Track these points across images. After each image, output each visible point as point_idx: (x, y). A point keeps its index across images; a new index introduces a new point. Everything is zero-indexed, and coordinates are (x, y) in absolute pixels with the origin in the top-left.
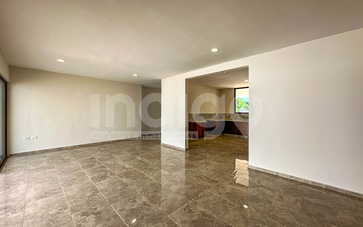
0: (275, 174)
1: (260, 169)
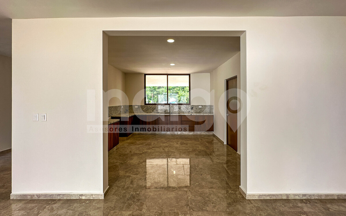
0: (285, 198)
1: (265, 197)
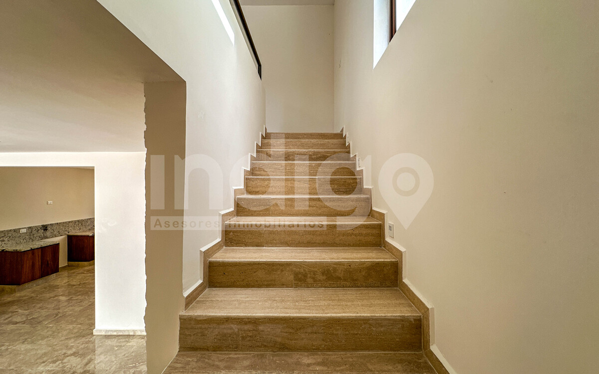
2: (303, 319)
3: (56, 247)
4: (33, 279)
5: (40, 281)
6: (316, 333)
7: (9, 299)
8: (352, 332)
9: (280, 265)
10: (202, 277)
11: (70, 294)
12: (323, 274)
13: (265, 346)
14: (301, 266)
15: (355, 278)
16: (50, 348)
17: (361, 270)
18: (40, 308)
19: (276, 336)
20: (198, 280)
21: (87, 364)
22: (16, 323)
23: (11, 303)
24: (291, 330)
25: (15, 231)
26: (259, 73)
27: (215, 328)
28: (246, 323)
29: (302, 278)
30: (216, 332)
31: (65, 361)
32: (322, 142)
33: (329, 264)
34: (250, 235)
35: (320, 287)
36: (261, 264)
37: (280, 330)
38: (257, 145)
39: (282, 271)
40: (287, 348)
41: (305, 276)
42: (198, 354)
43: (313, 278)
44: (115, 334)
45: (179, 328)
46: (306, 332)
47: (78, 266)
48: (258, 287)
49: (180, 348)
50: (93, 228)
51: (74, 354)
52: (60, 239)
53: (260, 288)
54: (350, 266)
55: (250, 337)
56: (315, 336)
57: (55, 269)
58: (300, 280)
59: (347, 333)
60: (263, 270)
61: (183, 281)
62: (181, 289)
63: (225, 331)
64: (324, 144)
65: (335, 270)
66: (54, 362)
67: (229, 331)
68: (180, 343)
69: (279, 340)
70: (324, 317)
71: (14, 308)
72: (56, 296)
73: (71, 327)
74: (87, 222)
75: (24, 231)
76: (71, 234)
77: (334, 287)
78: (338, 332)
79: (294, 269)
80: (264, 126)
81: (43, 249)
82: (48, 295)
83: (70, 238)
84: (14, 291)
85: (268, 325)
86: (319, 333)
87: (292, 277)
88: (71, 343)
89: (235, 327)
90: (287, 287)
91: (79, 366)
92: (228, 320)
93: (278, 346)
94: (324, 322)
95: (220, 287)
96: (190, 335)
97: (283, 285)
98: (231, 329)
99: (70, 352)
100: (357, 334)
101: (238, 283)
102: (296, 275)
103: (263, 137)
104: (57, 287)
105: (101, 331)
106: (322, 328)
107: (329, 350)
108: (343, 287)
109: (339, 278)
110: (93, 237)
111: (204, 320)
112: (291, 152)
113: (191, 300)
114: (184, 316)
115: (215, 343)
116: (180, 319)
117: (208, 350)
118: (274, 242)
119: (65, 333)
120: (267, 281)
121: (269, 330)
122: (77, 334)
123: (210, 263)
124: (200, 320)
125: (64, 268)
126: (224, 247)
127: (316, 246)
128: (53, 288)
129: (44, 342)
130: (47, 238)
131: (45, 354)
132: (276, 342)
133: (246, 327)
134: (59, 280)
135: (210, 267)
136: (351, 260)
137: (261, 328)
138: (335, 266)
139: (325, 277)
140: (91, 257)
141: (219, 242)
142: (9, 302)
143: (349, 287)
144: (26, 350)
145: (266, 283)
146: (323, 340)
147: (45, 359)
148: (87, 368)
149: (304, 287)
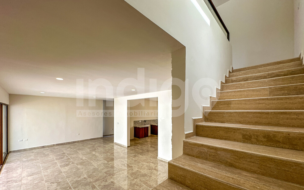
2: (244, 153)
3: (148, 128)
4: (142, 137)
5: (144, 139)
6: (253, 163)
7: (137, 142)
8: (283, 169)
9: (233, 129)
10: (193, 130)
11: (151, 144)
12: (264, 137)
13: (221, 162)
14: (247, 131)
15: (294, 143)
16: (146, 159)
17: (300, 138)
18: (144, 146)
19: (227, 158)
20: (191, 131)
21: (156, 167)
22: (139, 149)
23: (138, 143)
24: (237, 158)
25: (138, 121)
26: (228, 39)
27: (197, 148)
28: (211, 149)
29: (248, 138)
30: (197, 150)
31: (150, 163)
32: (277, 67)
33: (270, 132)
34: (217, 117)
35: (261, 145)
36: (222, 127)
37: (229, 156)
38: (226, 76)
39: (234, 132)
40: (234, 166)
41: (250, 137)
42: (190, 157)
43: (257, 139)
44: (164, 160)
45: (183, 145)
46: (246, 161)
47: (153, 136)
48: (220, 139)
49: (183, 153)
50: (157, 123)
51: (152, 162)
52: (149, 126)
53: (221, 139)
54: (289, 134)
55: (213, 155)
56: (252, 164)
57: (147, 136)
58: (247, 139)
59: (279, 168)
60: (223, 131)
61: (185, 127)
62: (184, 131)
63: (201, 150)
64: (279, 68)
65: (274, 136)
66: (147, 163)
67: (203, 151)
68: (183, 151)
69: (229, 161)
70: (259, 155)
71: (138, 145)
72: (148, 144)
73: (151, 154)
74: (156, 121)
75: (140, 121)
76: (151, 124)
77: (274, 147)
78: (271, 166)
79: (242, 132)
80: (231, 66)
81: (144, 128)
82: (146, 143)
83: (151, 126)
84: (138, 140)
85: (222, 152)
86: (256, 163)
87: (241, 137)
88: (151, 159)
89: (206, 150)
90: (238, 142)
91: (153, 167)
92: (202, 145)
93: (229, 164)
94: (259, 157)
95: (201, 136)
96: (187, 149)
97: (235, 140)
98: (204, 150)
99: (151, 162)
100: (288, 171)
101: (209, 136)
102: (244, 136)
103: (230, 72)
104: (148, 142)
105: (160, 158)
106: (258, 161)
107: (263, 174)
108: (282, 148)
109: (279, 142)
110: (157, 126)
111: (192, 144)
112: (249, 77)
113: (188, 136)
114: (185, 141)
115: (197, 154)
116: (183, 142)
117: (194, 157)
118: (232, 121)
119: (150, 155)
120: (226, 137)
121: (223, 154)
122: (153, 157)
123: (197, 125)
124: (191, 144)
125: (150, 136)
126: (204, 122)
127: (262, 125)
128: (147, 142)
129: (145, 156)
130: (145, 125)
131: (145, 160)
132: (227, 162)
133: (212, 151)
134: (148, 139)
135: (196, 127)
136: (290, 131)
137: (219, 152)
138: (275, 133)
139: (265, 140)
140: (157, 134)
141: (201, 118)
142: (137, 143)
143: (288, 149)
144: (141, 157)
145: (224, 138)
146: (259, 168)
147: (145, 161)
148: (156, 168)
149: (250, 143)
